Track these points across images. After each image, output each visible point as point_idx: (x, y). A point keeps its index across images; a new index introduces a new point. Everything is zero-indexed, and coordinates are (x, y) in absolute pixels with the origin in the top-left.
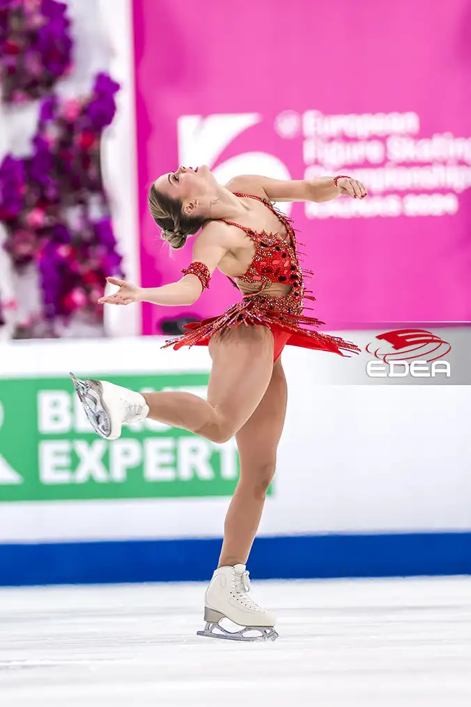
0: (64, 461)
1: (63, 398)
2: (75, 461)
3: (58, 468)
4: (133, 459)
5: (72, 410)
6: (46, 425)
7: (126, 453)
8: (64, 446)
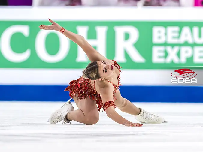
0: (162, 54)
1: (162, 29)
2: (166, 55)
3: (160, 57)
4: (189, 55)
5: (166, 34)
6: (155, 40)
7: (186, 52)
8: (162, 48)
